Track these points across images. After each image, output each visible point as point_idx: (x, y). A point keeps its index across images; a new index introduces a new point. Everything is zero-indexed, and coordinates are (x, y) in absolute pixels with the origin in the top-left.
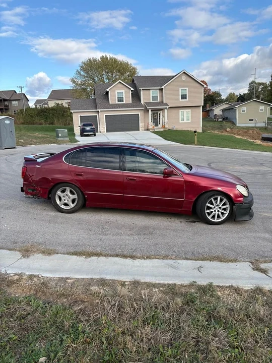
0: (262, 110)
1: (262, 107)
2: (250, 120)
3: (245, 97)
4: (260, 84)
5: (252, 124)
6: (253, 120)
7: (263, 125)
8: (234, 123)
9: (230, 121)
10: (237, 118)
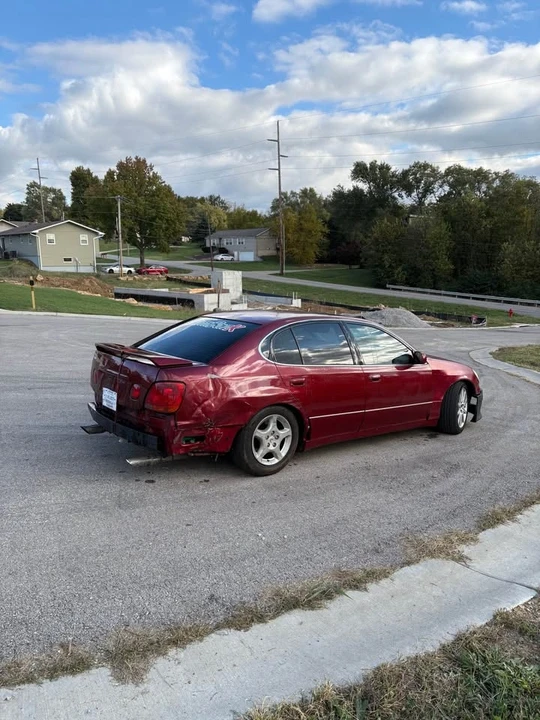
0: (84, 241)
1: (84, 237)
2: (65, 260)
3: (22, 213)
4: (48, 190)
5: (70, 268)
6: (70, 260)
7: (89, 270)
8: (34, 265)
9: (27, 261)
10: (40, 254)
